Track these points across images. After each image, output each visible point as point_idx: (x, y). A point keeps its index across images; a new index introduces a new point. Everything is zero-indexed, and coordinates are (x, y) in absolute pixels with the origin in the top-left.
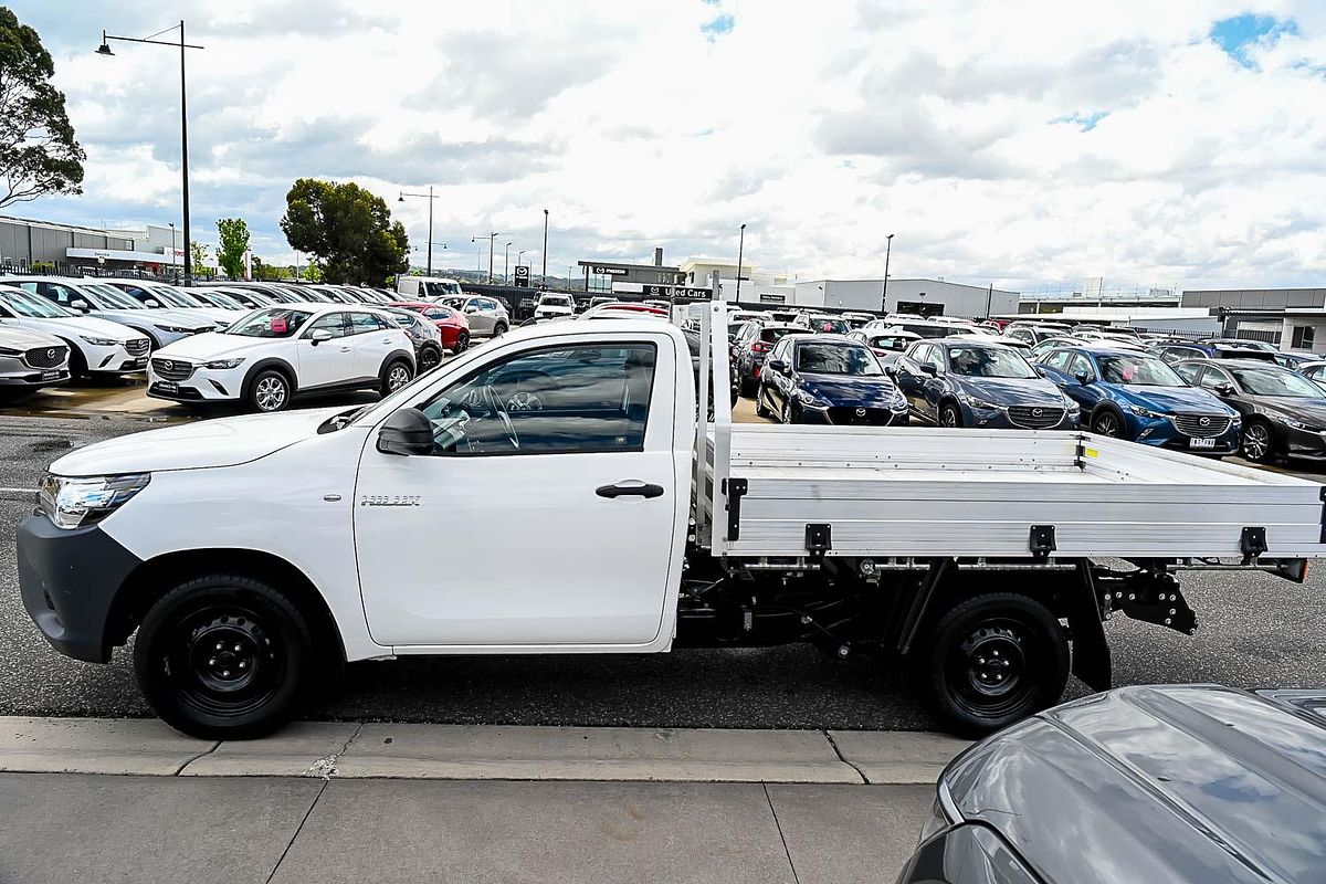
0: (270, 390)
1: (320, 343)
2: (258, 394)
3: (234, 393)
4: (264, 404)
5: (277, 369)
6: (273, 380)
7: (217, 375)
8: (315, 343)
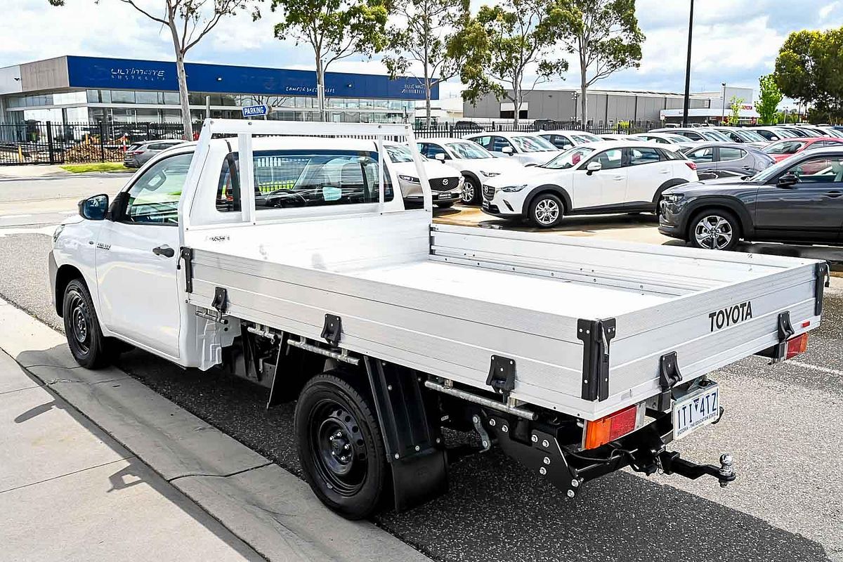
0: (546, 211)
1: (593, 173)
2: (536, 211)
3: (518, 210)
4: (542, 219)
5: (556, 194)
6: (550, 201)
7: (509, 197)
8: (590, 173)
